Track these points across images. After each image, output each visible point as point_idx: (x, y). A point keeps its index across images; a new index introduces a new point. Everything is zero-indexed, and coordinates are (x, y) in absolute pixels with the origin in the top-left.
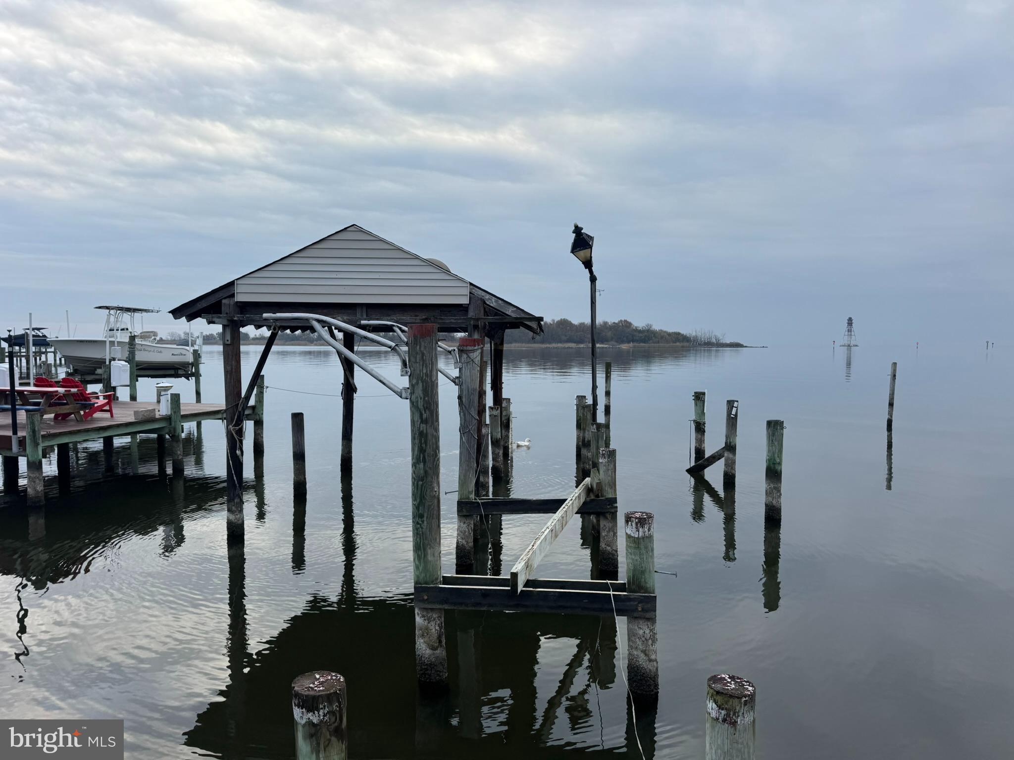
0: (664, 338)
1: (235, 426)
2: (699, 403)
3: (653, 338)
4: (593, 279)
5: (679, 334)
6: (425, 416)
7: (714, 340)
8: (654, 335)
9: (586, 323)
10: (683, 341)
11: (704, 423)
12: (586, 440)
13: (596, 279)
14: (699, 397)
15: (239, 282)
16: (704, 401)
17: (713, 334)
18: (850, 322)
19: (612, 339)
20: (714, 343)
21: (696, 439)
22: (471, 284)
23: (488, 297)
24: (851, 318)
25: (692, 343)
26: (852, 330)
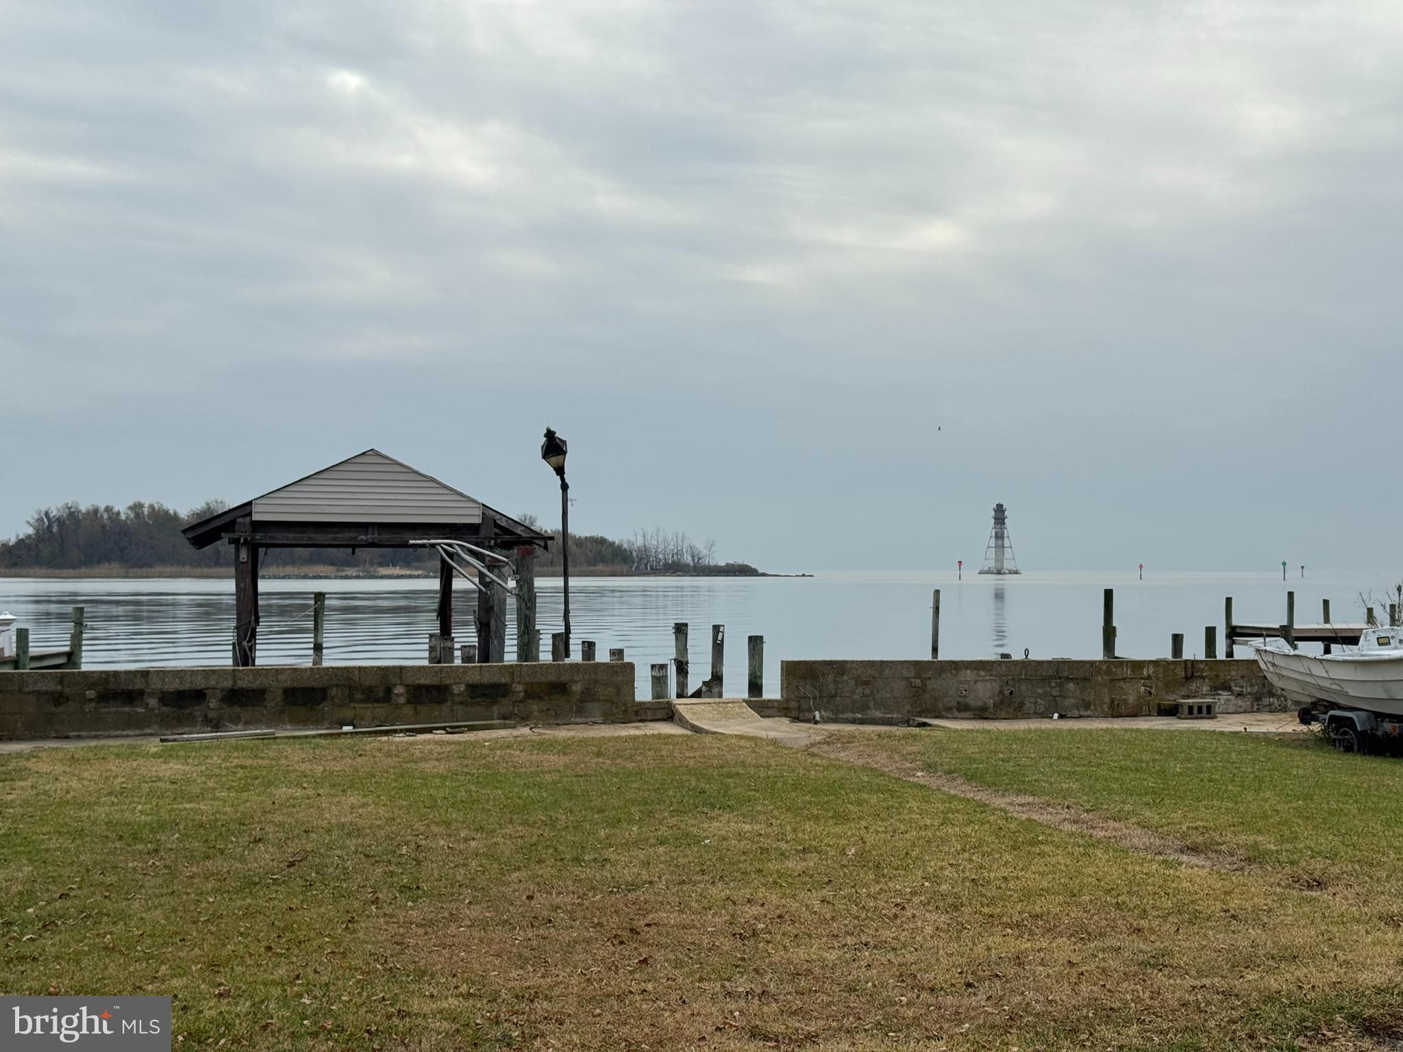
1: (248, 642)
2: (681, 637)
4: (565, 487)
5: (602, 541)
6: (528, 605)
7: (687, 559)
10: (613, 562)
11: (687, 662)
13: (568, 487)
14: (681, 630)
15: (258, 502)
16: (686, 635)
17: (686, 545)
18: (1000, 514)
20: (687, 565)
21: (677, 683)
22: (483, 505)
23: (498, 516)
24: (1002, 505)
25: (636, 564)
26: (1006, 535)
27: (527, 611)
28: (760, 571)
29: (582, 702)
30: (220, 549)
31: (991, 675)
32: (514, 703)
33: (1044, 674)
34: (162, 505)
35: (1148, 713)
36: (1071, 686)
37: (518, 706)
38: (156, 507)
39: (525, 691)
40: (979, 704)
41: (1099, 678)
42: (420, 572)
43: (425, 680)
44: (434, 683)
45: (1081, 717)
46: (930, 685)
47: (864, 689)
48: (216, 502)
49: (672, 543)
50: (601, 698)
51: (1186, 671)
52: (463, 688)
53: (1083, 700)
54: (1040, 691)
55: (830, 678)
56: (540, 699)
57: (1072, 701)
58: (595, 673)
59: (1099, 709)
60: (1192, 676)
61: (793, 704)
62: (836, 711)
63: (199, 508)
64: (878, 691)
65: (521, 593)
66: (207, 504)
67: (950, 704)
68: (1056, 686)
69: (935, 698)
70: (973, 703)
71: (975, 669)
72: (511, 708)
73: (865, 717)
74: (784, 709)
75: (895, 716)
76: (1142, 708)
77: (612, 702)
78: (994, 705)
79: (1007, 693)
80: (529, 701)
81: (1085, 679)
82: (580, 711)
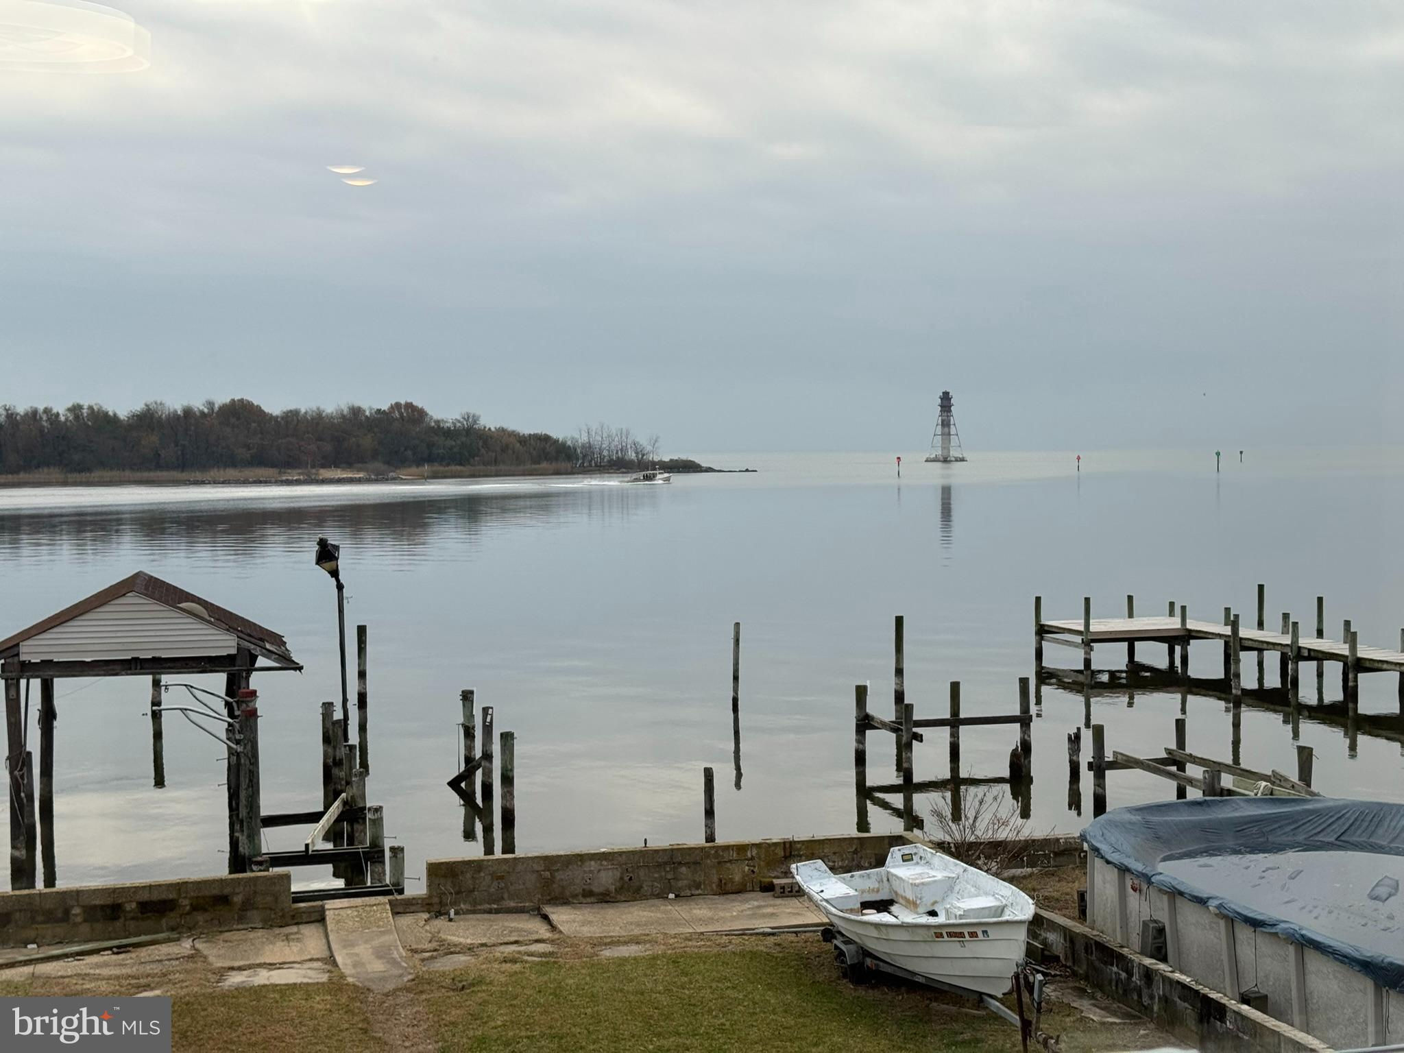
0: (510, 452)
2: (467, 703)
3: (483, 451)
4: (340, 587)
5: (546, 439)
7: (632, 455)
8: (485, 443)
9: (303, 411)
10: (557, 459)
12: (337, 758)
13: (343, 587)
14: (467, 697)
16: (472, 702)
17: (630, 441)
18: (946, 402)
19: (375, 455)
20: (632, 462)
21: (466, 744)
24: (948, 393)
25: (580, 461)
26: (952, 422)
27: (251, 767)
28: (704, 465)
29: (243, 910)
30: (159, 452)
31: (613, 864)
32: (181, 916)
33: (660, 860)
34: (101, 407)
35: (751, 889)
36: (684, 869)
37: (185, 918)
38: (96, 408)
39: (191, 905)
40: (601, 890)
41: (709, 861)
42: (361, 475)
43: (100, 900)
44: (109, 903)
45: (693, 895)
46: (558, 876)
47: (499, 883)
48: (156, 403)
49: (616, 439)
50: (260, 906)
51: (785, 852)
52: (134, 905)
53: (694, 881)
54: (656, 875)
55: (468, 875)
56: (206, 910)
57: (685, 882)
58: (255, 885)
59: (709, 888)
60: (791, 854)
61: (436, 900)
62: (475, 903)
63: (139, 409)
64: (511, 884)
65: (245, 751)
66: (146, 405)
67: (576, 892)
68: (670, 871)
69: (563, 887)
70: (596, 890)
71: (599, 859)
72: (178, 920)
73: (500, 907)
74: (428, 904)
75: (527, 904)
76: (746, 885)
77: (271, 909)
78: (616, 890)
79: (627, 879)
80: (195, 913)
81: (696, 863)
82: (241, 919)
